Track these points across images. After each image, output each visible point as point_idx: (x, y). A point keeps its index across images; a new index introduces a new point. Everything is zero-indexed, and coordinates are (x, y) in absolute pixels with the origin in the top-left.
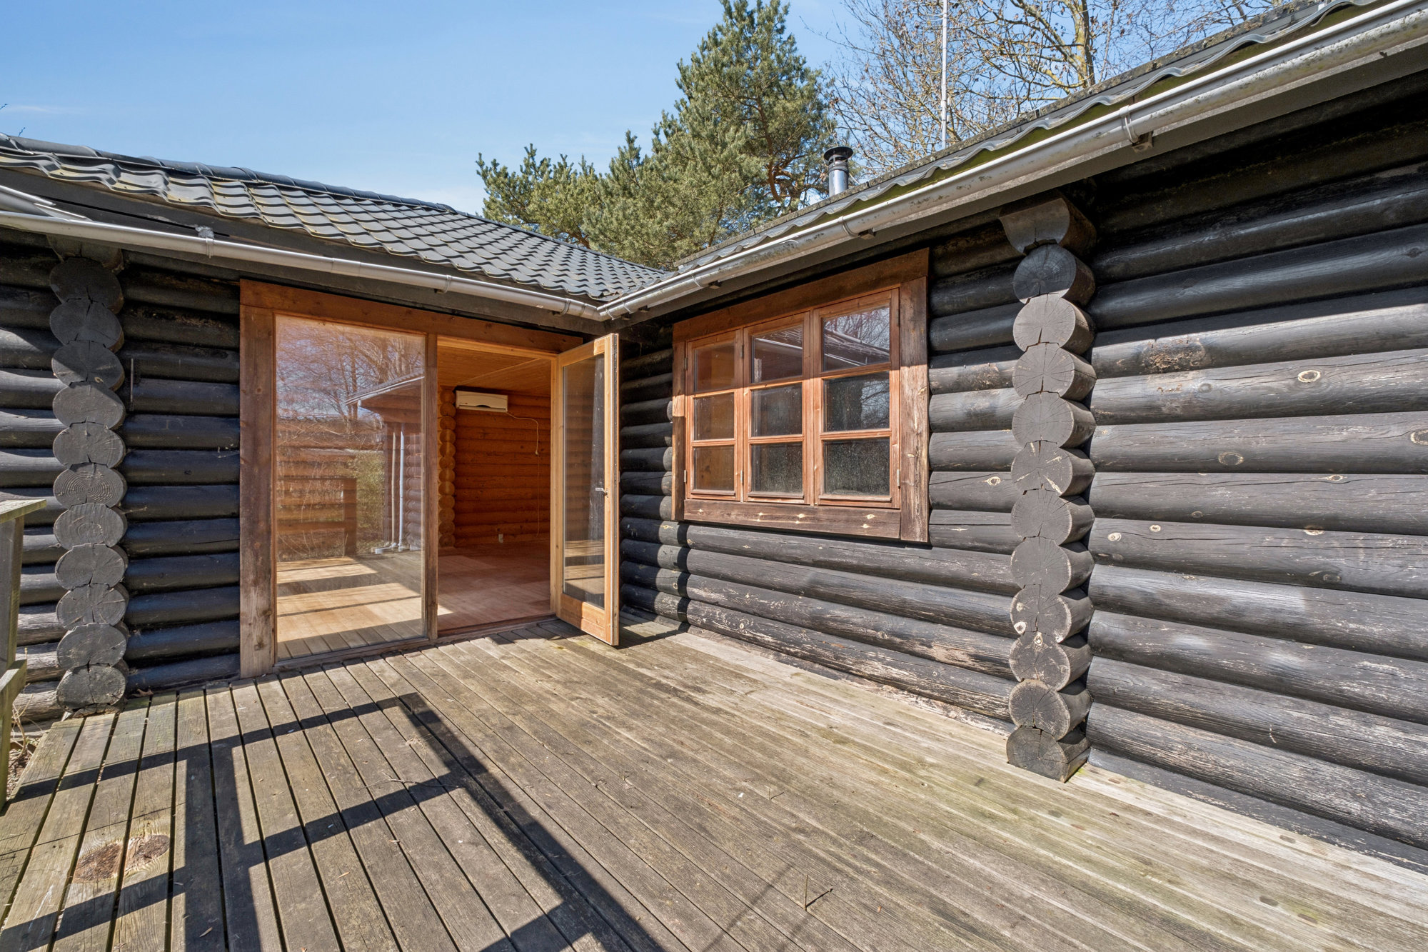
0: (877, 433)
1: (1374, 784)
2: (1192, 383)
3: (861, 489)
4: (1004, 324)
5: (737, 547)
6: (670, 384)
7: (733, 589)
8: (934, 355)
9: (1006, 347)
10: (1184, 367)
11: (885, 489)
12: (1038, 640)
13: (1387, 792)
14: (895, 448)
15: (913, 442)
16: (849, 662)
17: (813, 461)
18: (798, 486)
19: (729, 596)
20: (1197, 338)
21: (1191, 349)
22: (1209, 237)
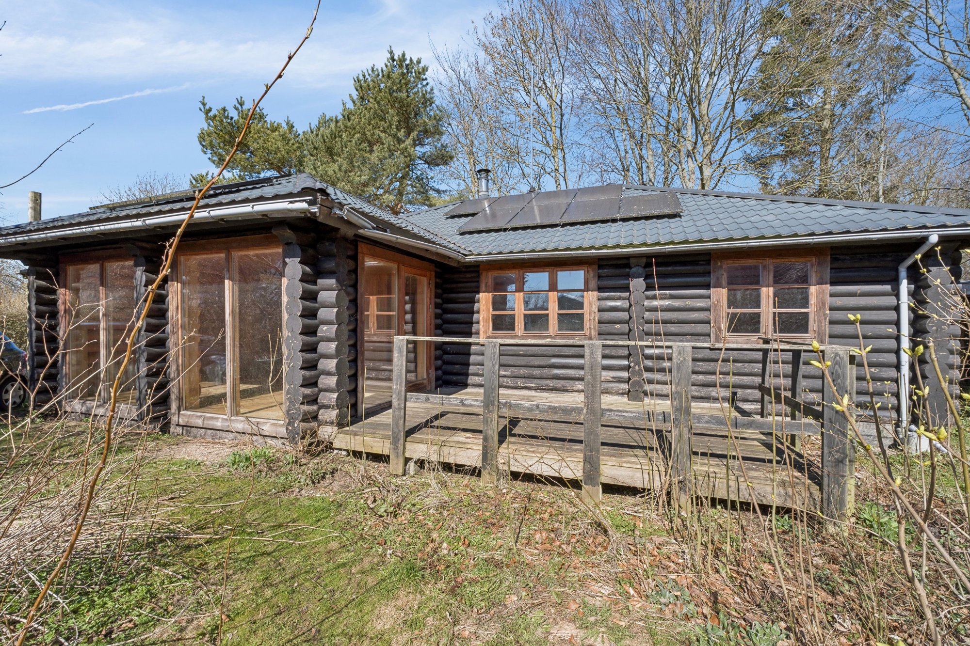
0: (580, 311)
1: (699, 388)
2: (667, 303)
3: (571, 330)
4: (627, 282)
5: (517, 353)
6: (478, 287)
7: (514, 370)
8: (600, 289)
9: (626, 288)
10: (664, 299)
11: (583, 330)
12: (637, 368)
13: (702, 389)
14: (586, 317)
15: (593, 315)
16: (569, 387)
17: (553, 321)
18: (547, 329)
19: (512, 372)
20: (668, 292)
21: (666, 294)
22: (670, 268)
